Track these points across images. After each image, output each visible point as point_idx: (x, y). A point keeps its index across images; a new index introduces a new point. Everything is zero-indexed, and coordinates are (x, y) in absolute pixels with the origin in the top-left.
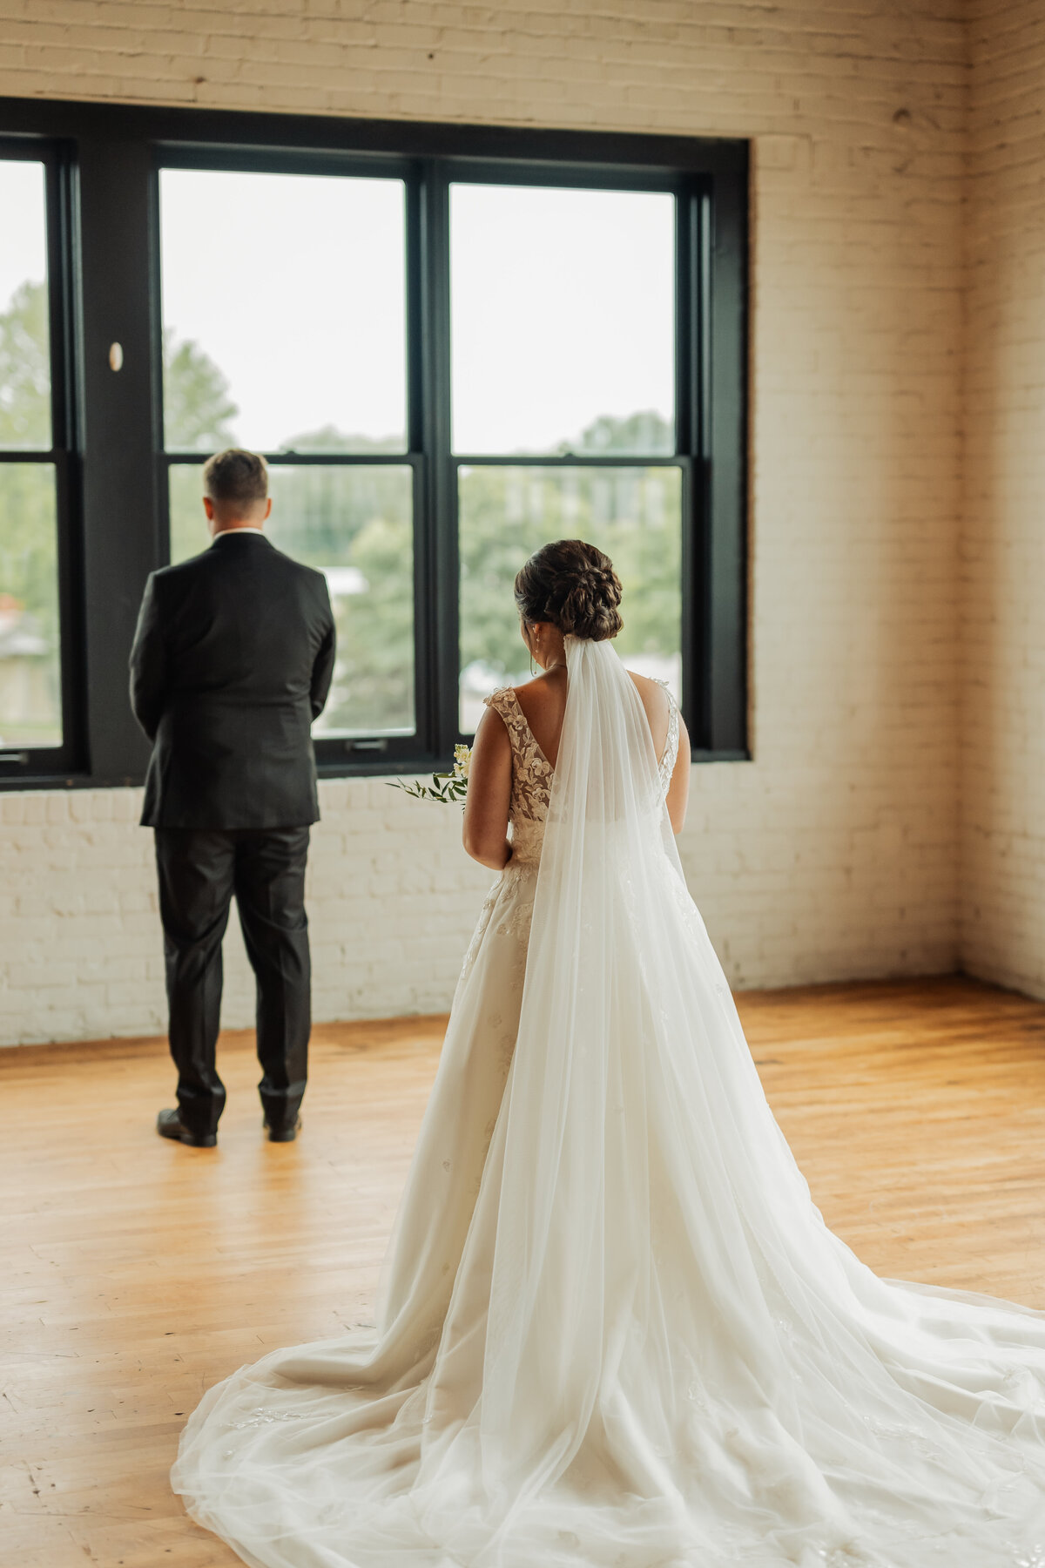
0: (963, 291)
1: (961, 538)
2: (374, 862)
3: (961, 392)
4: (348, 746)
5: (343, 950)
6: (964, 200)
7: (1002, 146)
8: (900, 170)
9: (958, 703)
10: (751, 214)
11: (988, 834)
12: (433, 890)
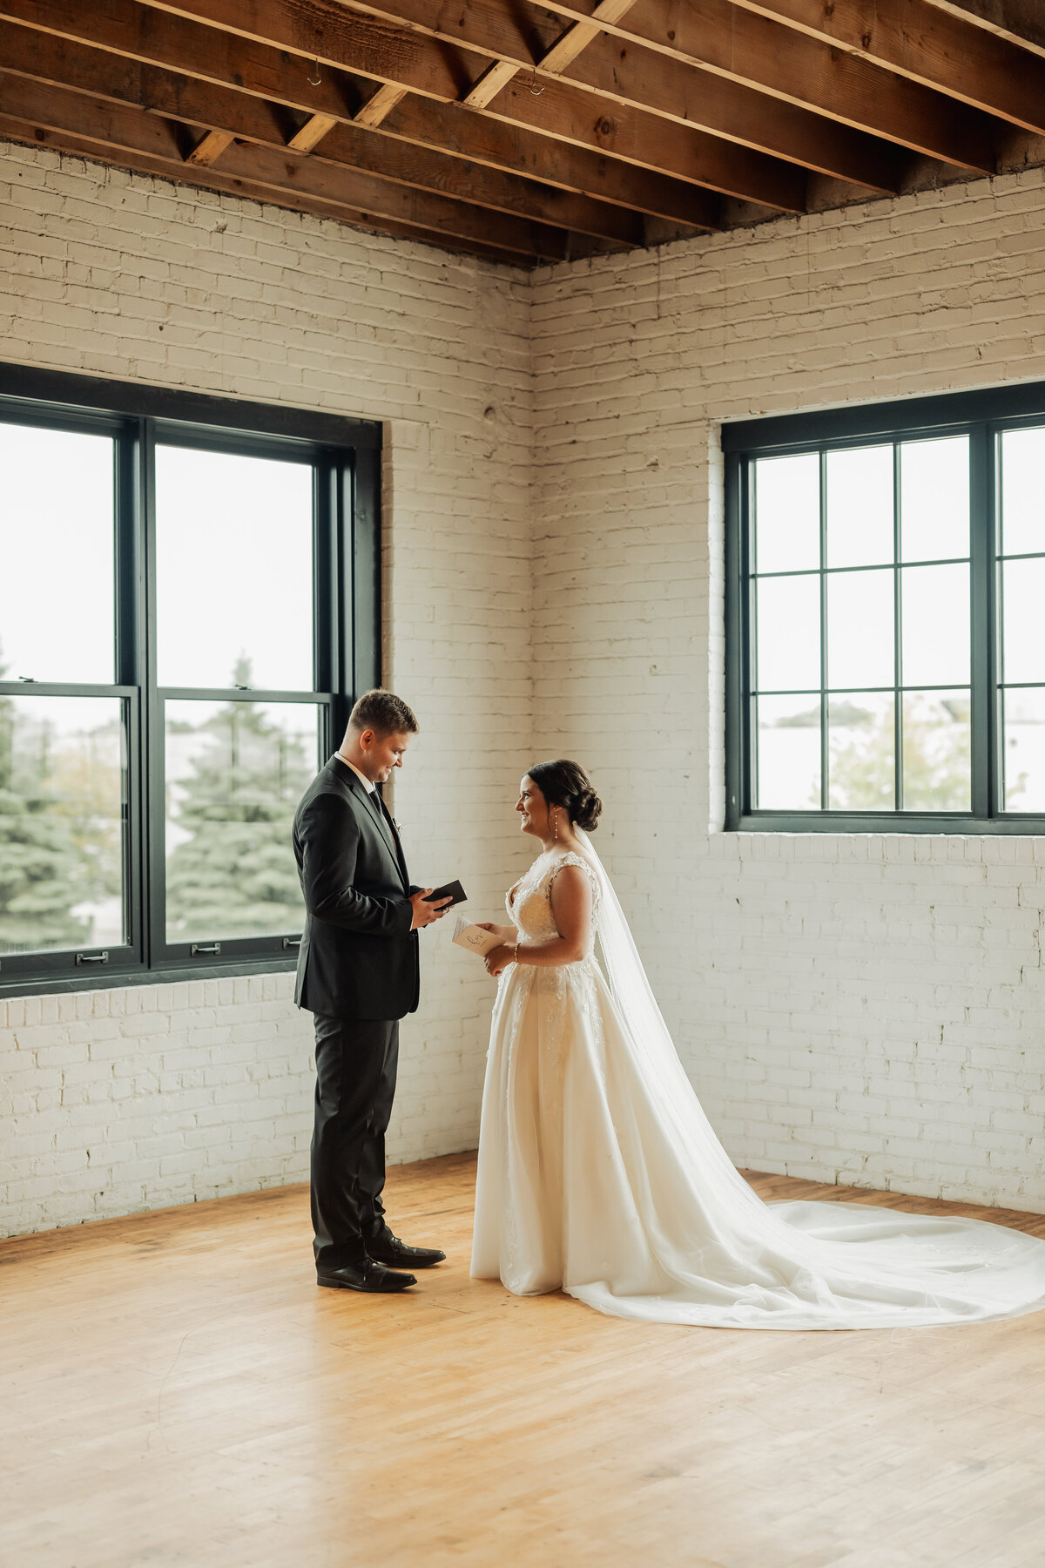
0: (534, 559)
4: (79, 957)
5: (88, 1154)
6: (531, 485)
7: (574, 442)
8: (488, 457)
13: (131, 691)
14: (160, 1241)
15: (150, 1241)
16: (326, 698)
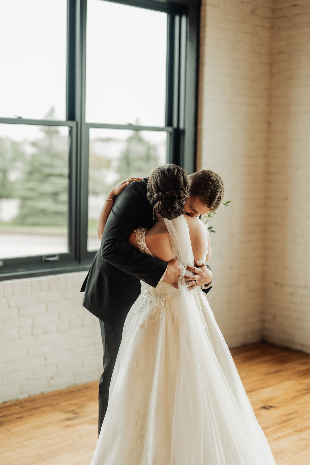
0: (271, 64)
1: (268, 164)
2: (59, 315)
3: (269, 105)
4: (44, 259)
5: (46, 359)
6: (272, 27)
7: (295, 5)
8: (253, 12)
9: (265, 231)
10: (202, 24)
11: (282, 286)
12: (83, 326)
13: (73, 124)
14: (78, 411)
15: (73, 410)
16: (170, 129)
